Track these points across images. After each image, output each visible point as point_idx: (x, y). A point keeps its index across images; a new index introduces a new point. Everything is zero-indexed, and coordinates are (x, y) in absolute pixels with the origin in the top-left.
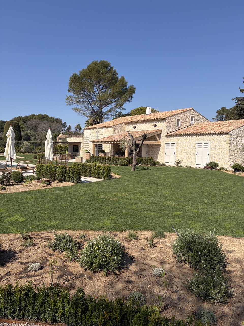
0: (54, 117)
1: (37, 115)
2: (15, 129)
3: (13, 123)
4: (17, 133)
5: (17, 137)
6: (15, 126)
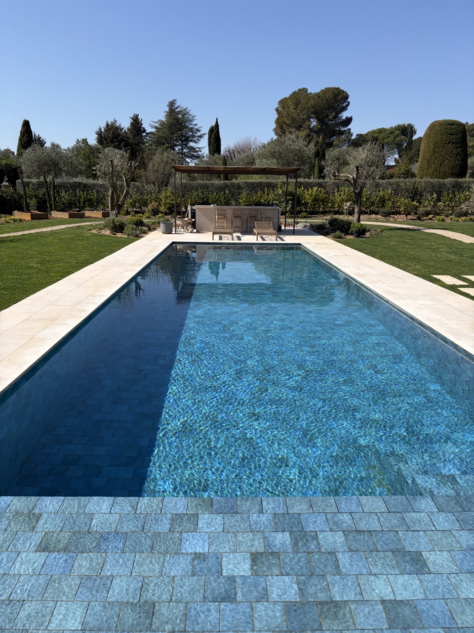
2: (453, 142)
3: (449, 126)
4: (458, 155)
5: (453, 168)
6: (452, 135)
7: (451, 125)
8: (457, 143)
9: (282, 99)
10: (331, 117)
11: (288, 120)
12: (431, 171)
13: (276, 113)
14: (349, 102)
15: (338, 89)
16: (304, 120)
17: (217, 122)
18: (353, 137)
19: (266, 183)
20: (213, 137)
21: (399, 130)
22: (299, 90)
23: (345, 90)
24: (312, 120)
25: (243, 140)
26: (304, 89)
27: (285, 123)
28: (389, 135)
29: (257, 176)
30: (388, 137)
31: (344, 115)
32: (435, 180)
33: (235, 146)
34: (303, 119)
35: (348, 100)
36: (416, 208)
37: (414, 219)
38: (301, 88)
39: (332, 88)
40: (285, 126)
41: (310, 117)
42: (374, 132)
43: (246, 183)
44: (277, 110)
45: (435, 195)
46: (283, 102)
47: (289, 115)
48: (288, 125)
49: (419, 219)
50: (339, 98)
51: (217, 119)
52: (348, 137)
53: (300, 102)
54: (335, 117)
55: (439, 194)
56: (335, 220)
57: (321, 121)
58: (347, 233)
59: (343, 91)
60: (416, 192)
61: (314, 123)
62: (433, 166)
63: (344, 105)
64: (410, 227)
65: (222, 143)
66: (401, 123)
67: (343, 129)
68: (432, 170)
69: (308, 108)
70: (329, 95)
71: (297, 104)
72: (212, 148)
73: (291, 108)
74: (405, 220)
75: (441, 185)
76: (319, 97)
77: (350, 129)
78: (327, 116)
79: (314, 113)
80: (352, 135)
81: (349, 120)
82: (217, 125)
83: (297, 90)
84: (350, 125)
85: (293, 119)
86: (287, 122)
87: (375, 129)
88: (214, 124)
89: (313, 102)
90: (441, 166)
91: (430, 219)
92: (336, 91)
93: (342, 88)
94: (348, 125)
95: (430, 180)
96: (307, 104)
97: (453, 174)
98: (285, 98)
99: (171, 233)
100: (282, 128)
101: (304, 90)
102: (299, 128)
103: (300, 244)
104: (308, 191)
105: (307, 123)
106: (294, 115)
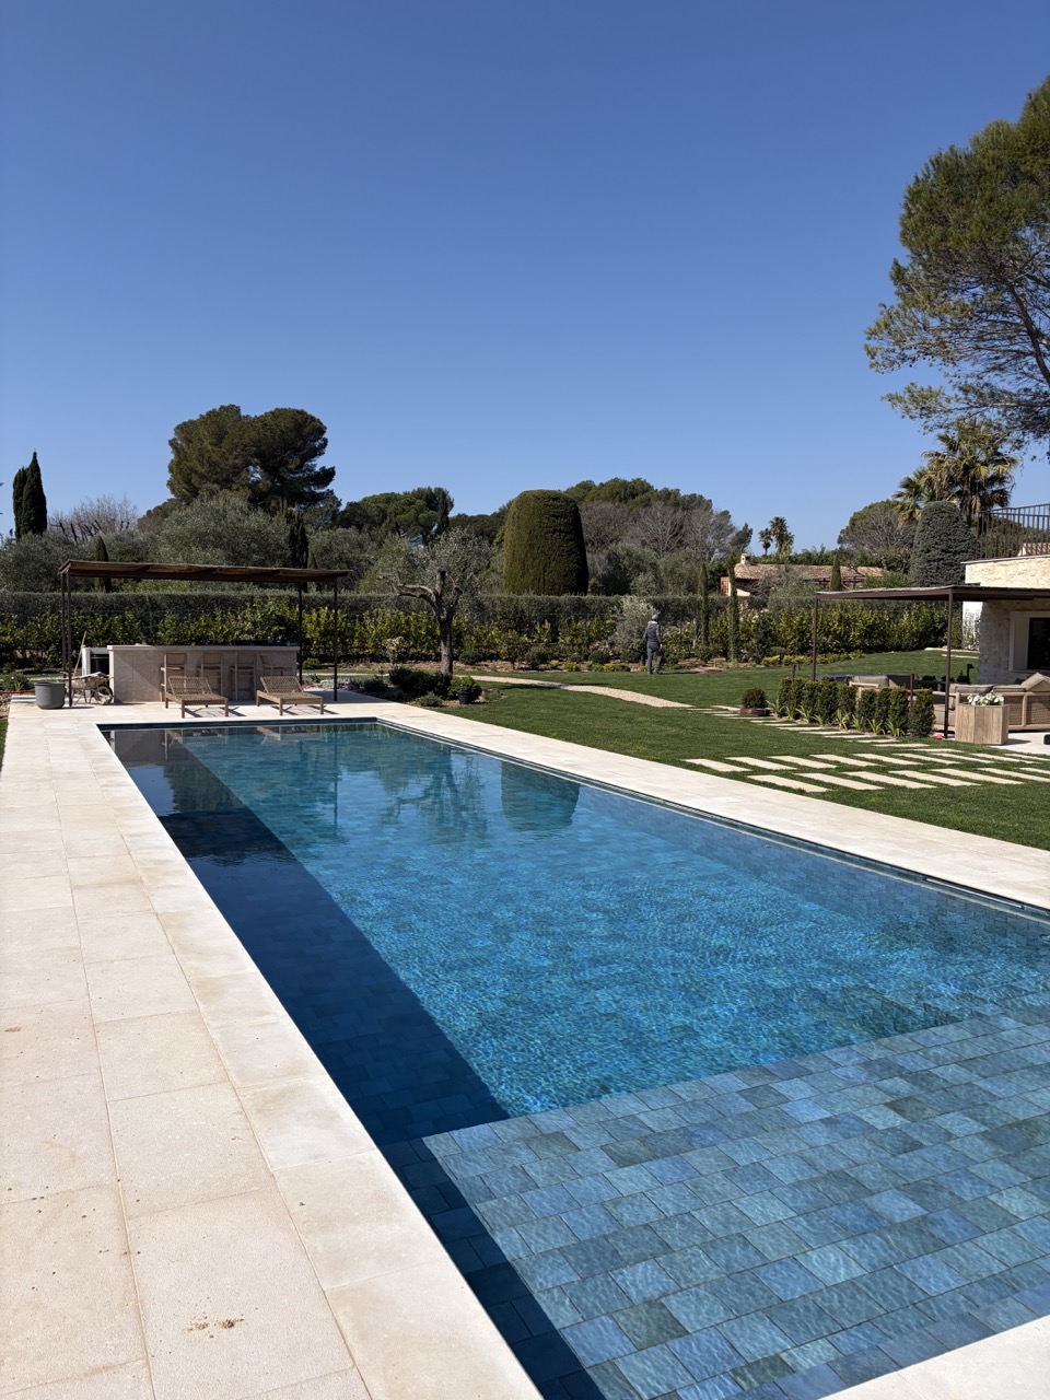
0: (678, 490)
1: (602, 484)
2: (560, 531)
3: (551, 502)
4: (570, 553)
5: (566, 576)
6: (557, 517)
7: (554, 499)
8: (567, 533)
9: (184, 423)
10: (292, 466)
11: (202, 464)
12: (529, 579)
13: (170, 449)
14: (326, 441)
15: (302, 413)
16: (237, 470)
17: (35, 461)
18: (342, 508)
19: (216, 599)
20: (26, 492)
21: (420, 498)
22: (222, 407)
23: (317, 417)
24: (251, 468)
25: (95, 503)
26: (232, 406)
27: (196, 472)
28: (405, 507)
29: (185, 583)
30: (404, 510)
31: (320, 463)
32: (543, 598)
33: (76, 514)
34: (235, 467)
35: (325, 436)
36: (527, 647)
37: (526, 669)
38: (226, 404)
39: (290, 410)
40: (195, 479)
41: (249, 464)
42: (375, 499)
43: (170, 596)
44: (172, 443)
45: (547, 625)
46: (185, 430)
47: (202, 456)
48: (202, 477)
49: (534, 667)
50: (307, 430)
51: (35, 454)
52: (331, 506)
53: (226, 433)
54: (299, 467)
55: (553, 620)
56: (404, 672)
57: (270, 471)
58: (445, 696)
59: (313, 419)
60: (521, 618)
61: (257, 475)
62: (531, 571)
63: (317, 444)
64: (536, 682)
65: (48, 507)
66: (424, 485)
67: (318, 491)
68: (531, 578)
69: (245, 446)
70: (285, 424)
71: (219, 437)
72: (24, 515)
73: (206, 443)
74: (511, 669)
75: (554, 607)
76: (266, 425)
77: (332, 492)
78: (284, 463)
79: (256, 455)
80: (339, 504)
81: (328, 475)
82: (35, 467)
83: (217, 407)
84: (332, 484)
85: (213, 464)
86: (200, 469)
87: (377, 493)
88: (27, 464)
89: (253, 434)
90: (545, 571)
91: (554, 668)
92: (299, 417)
93: (310, 412)
94: (327, 483)
95: (536, 596)
96: (241, 437)
97: (567, 586)
98: (191, 422)
99: (61, 708)
100: (188, 482)
101: (233, 410)
102: (226, 483)
103: (375, 719)
104: (310, 614)
105: (244, 474)
106: (215, 458)
